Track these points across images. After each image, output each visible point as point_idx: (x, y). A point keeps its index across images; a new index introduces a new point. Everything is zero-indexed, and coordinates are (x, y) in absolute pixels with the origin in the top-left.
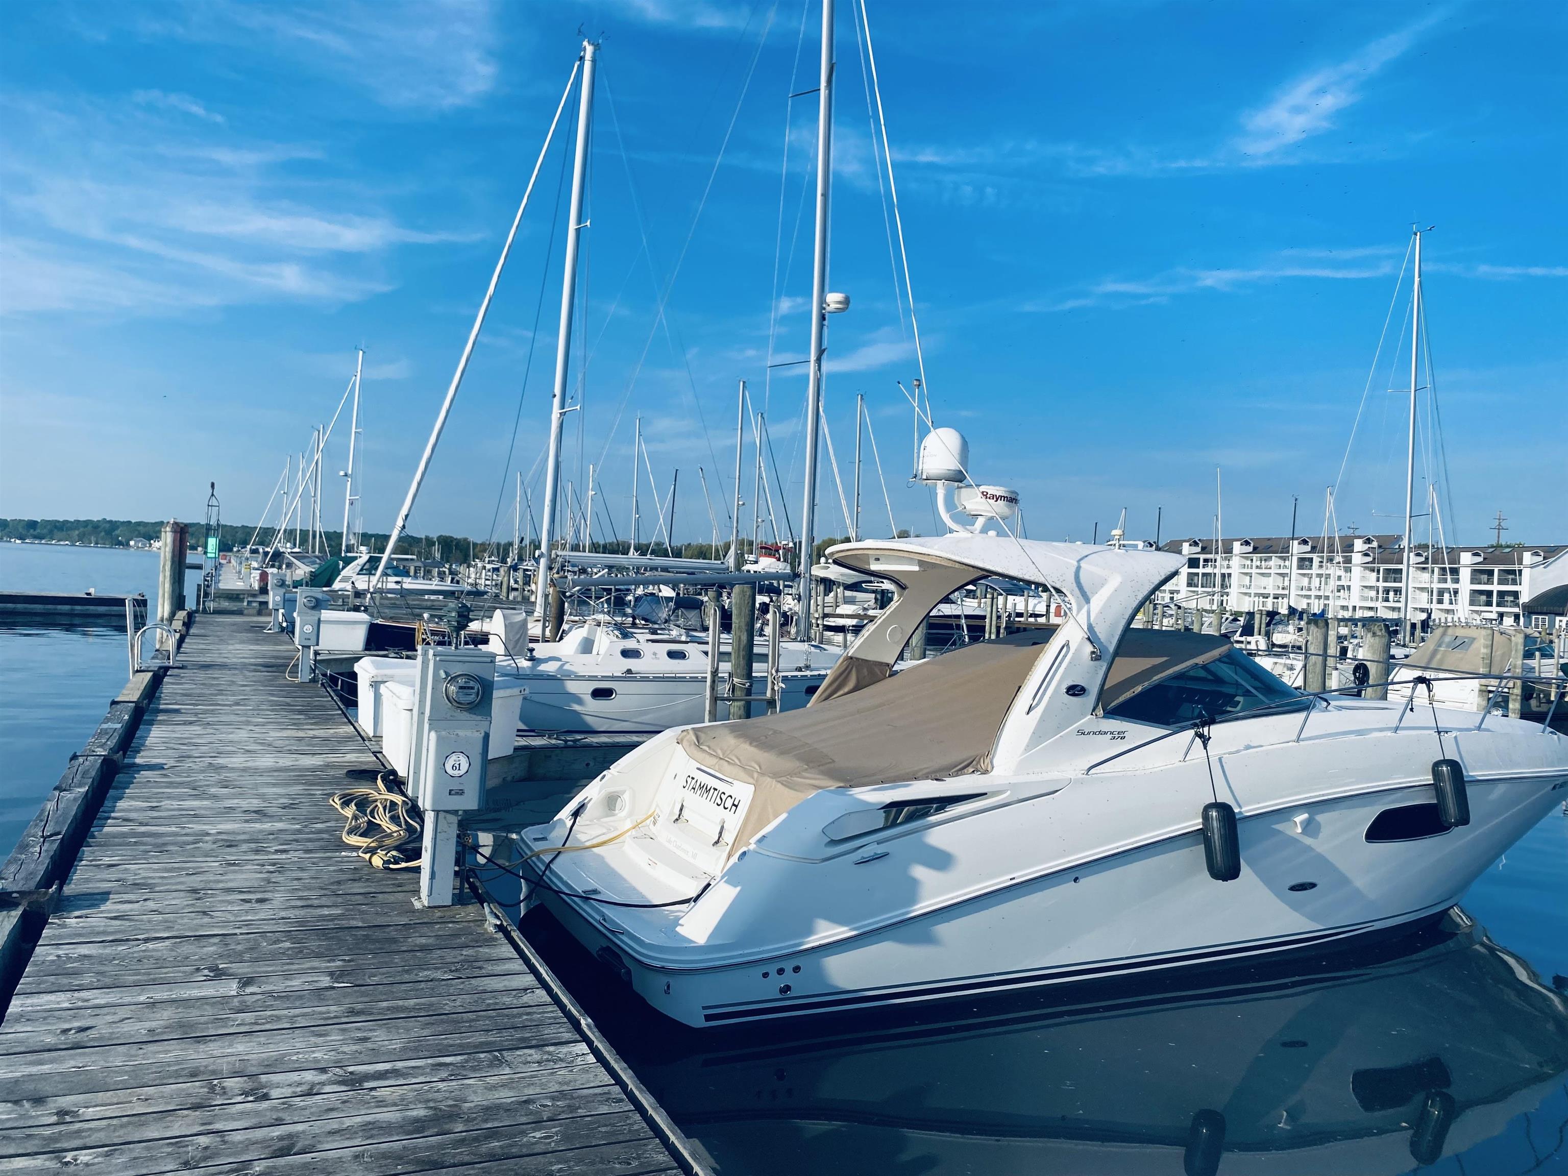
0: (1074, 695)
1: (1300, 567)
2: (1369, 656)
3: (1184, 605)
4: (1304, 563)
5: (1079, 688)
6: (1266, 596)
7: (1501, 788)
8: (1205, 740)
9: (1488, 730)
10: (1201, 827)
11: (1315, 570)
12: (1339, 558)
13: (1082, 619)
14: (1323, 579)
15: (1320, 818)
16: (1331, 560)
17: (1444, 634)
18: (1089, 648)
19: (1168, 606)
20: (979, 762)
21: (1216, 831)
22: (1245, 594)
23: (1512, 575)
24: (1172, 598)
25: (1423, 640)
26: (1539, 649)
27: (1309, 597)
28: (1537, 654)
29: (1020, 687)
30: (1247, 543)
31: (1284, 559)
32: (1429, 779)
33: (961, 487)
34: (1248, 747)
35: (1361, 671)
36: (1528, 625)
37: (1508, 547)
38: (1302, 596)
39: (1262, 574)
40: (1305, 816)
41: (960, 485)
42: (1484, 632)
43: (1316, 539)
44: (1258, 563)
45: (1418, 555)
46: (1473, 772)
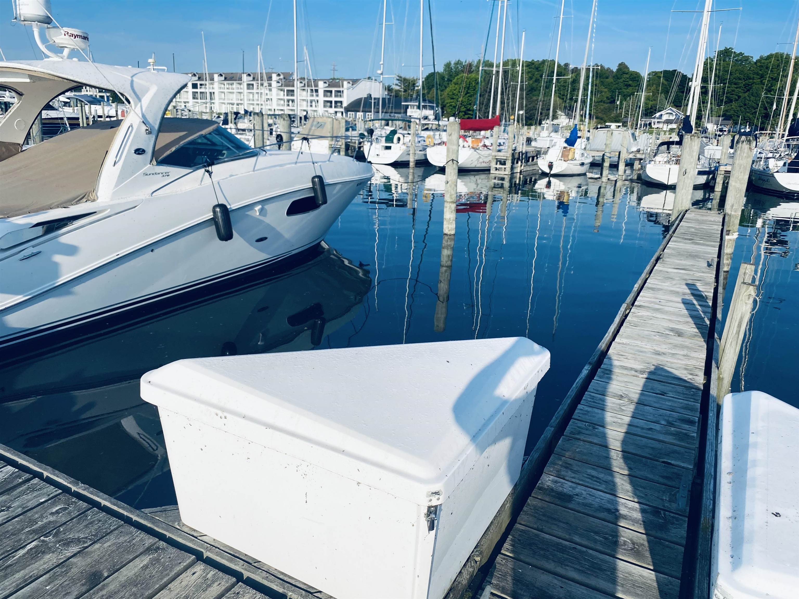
0: (139, 154)
1: (248, 88)
2: (282, 130)
3: (192, 109)
4: (250, 86)
5: (141, 150)
6: (233, 104)
7: (338, 187)
8: (210, 173)
9: (332, 161)
10: (212, 217)
11: (255, 91)
12: (266, 84)
13: (138, 110)
14: (259, 95)
15: (266, 207)
16: (262, 85)
17: (313, 121)
18: (144, 128)
19: (183, 110)
20: (89, 196)
21: (220, 218)
22: (223, 103)
23: (339, 93)
24: (185, 106)
25: (305, 124)
26: (351, 127)
27: (253, 104)
28: (351, 129)
29: (107, 152)
30: (221, 75)
31: (240, 84)
32: (310, 185)
33: (49, 28)
34: (231, 176)
35: (279, 137)
36: (347, 116)
37: (338, 79)
38: (250, 104)
39: (230, 92)
40: (260, 207)
41: (49, 26)
42: (330, 120)
43: (255, 74)
44: (228, 86)
45: (301, 82)
46: (328, 180)
